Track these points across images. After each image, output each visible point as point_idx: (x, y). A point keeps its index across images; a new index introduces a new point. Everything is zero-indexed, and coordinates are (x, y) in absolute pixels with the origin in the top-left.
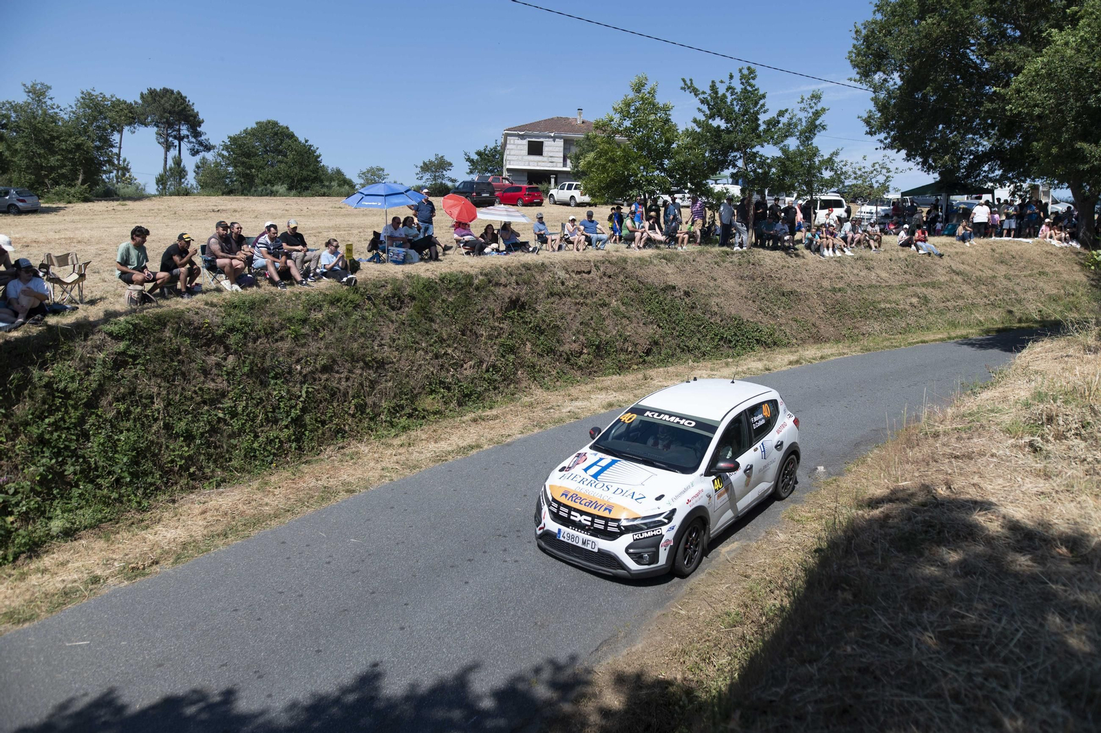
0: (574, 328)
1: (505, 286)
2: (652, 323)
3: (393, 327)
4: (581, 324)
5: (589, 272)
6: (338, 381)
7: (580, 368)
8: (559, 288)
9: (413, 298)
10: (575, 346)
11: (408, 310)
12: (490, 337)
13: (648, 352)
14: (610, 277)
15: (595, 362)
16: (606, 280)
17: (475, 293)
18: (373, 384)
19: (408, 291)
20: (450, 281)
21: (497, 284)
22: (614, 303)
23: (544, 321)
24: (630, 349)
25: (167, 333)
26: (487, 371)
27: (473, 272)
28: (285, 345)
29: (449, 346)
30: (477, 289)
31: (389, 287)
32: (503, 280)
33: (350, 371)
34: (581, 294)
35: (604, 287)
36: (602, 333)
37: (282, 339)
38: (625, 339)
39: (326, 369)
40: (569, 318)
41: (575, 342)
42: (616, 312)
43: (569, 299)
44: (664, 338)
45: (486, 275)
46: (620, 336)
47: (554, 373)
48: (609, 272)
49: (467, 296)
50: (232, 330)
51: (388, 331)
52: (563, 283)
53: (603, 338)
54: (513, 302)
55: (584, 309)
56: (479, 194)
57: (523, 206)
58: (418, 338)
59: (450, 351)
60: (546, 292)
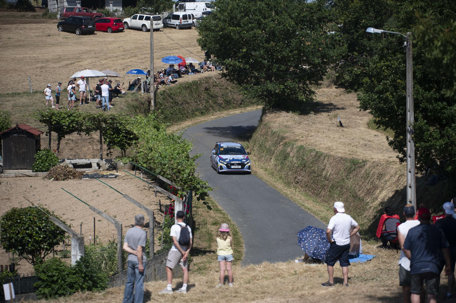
0: (220, 96)
1: (203, 84)
2: (241, 94)
4: (222, 95)
5: (221, 79)
6: (184, 106)
7: (223, 108)
8: (215, 84)
9: (188, 87)
10: (221, 102)
11: (188, 90)
12: (203, 98)
13: (241, 104)
15: (227, 106)
16: (226, 81)
18: (189, 107)
19: (187, 86)
20: (194, 83)
22: (230, 88)
23: (213, 94)
24: (236, 103)
26: (204, 107)
30: (199, 85)
31: (184, 84)
32: (203, 82)
33: (185, 104)
34: (221, 86)
35: (226, 83)
38: (234, 99)
40: (219, 93)
41: (221, 100)
42: (231, 91)
43: (218, 87)
44: (245, 99)
47: (217, 109)
49: (197, 86)
51: (187, 95)
52: (216, 82)
53: (228, 99)
54: (206, 88)
55: (222, 90)
56: (86, 26)
57: (112, 33)
58: (192, 98)
59: (197, 101)
60: (212, 85)
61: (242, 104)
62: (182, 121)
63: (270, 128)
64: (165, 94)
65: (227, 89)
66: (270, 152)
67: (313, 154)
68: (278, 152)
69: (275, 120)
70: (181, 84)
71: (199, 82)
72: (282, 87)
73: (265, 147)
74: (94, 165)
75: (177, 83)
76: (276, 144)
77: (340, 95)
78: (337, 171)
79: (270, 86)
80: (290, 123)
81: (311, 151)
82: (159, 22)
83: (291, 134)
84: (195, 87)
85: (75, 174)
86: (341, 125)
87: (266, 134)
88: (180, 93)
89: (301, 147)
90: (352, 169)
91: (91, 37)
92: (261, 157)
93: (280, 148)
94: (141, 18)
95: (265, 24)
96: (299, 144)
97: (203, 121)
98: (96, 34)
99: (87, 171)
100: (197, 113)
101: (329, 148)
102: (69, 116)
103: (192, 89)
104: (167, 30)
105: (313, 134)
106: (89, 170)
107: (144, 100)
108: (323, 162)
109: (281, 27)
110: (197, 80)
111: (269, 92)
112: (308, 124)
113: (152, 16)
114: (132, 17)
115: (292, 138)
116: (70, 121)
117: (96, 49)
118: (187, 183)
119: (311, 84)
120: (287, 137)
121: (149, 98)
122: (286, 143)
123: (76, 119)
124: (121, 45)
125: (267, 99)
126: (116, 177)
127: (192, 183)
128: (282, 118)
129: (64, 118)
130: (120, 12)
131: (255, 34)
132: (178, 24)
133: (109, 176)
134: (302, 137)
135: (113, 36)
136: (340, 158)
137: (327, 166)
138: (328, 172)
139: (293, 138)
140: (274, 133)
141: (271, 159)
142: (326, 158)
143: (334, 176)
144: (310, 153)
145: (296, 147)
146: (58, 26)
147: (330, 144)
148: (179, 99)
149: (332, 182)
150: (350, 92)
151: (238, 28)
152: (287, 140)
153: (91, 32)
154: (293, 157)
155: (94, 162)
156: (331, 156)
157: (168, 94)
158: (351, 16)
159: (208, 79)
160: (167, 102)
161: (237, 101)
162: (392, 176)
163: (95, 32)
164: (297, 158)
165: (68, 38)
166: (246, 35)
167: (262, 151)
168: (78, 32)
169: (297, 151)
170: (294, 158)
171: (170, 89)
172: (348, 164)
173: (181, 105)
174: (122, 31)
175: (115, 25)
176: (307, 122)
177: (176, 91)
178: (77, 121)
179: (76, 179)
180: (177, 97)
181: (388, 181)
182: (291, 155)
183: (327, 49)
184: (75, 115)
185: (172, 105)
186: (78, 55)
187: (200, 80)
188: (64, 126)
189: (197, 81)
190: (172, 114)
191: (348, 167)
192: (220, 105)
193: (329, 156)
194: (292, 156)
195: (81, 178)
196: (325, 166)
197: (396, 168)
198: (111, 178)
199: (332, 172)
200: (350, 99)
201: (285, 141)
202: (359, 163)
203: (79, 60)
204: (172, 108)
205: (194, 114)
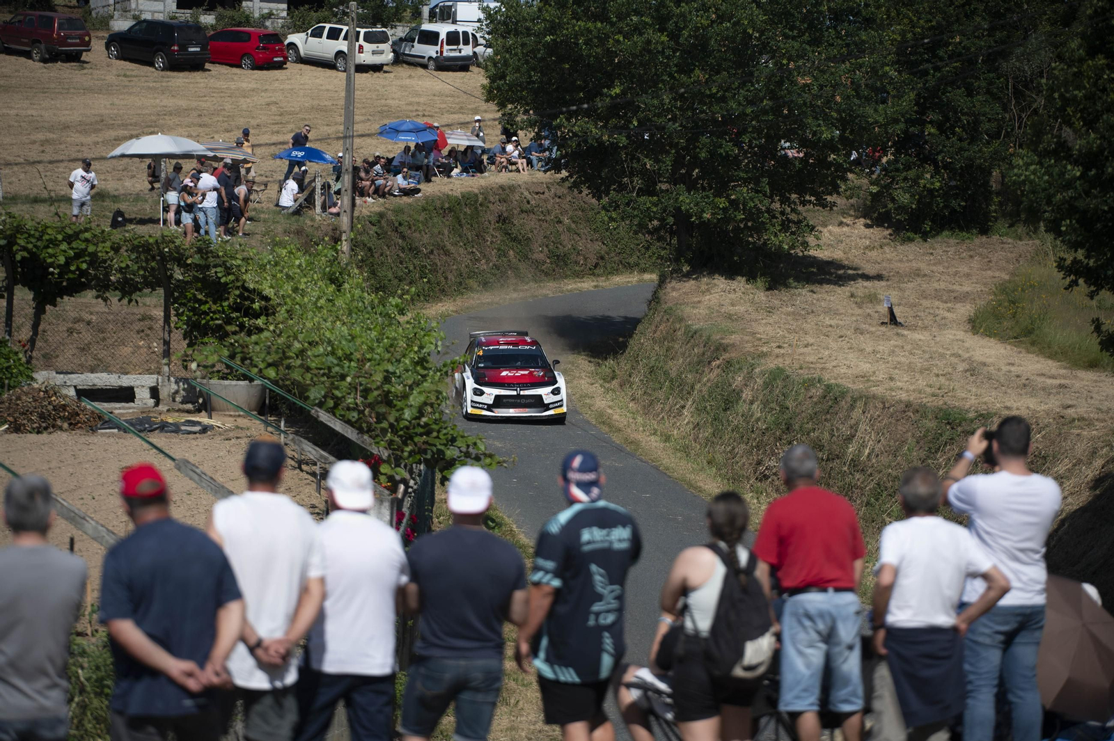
0: (540, 241)
1: (494, 203)
2: (597, 240)
3: (447, 229)
4: (545, 237)
5: (543, 193)
6: (436, 260)
7: (547, 274)
8: (526, 206)
9: (450, 209)
10: (541, 257)
11: (450, 218)
12: (492, 242)
13: (596, 266)
14: (559, 197)
15: (557, 270)
16: (558, 200)
17: (480, 208)
18: (449, 265)
19: (447, 205)
20: (466, 198)
21: (489, 202)
22: (566, 221)
23: (520, 233)
24: (582, 262)
26: (493, 268)
29: (473, 247)
30: (481, 205)
31: (438, 201)
32: (492, 199)
33: (439, 256)
34: (542, 212)
35: (557, 206)
36: (560, 247)
37: (415, 231)
38: (578, 253)
39: (432, 252)
40: (535, 232)
41: (541, 251)
42: (569, 229)
43: (534, 216)
44: (608, 254)
45: (482, 194)
46: (574, 249)
47: (530, 276)
48: (559, 193)
49: (476, 208)
50: (400, 224)
51: (446, 231)
52: (528, 202)
53: (561, 251)
54: (499, 216)
55: (545, 225)
56: (183, 48)
57: (253, 69)
58: (458, 239)
59: (474, 250)
60: (518, 209)
61: (598, 267)
62: (427, 301)
63: (681, 320)
64: (383, 223)
65: (560, 222)
66: (681, 388)
67: (817, 392)
68: (705, 389)
69: (696, 300)
70: (430, 200)
71: (481, 198)
72: (722, 202)
73: (666, 373)
74: (143, 396)
75: (420, 195)
76: (702, 363)
77: (881, 247)
78: (892, 443)
79: (686, 200)
80: (740, 309)
81: (809, 383)
82: (382, 46)
83: (747, 338)
84: (469, 211)
85: (78, 415)
86: (893, 320)
87: (670, 336)
88: (425, 223)
89: (778, 374)
90: (944, 438)
91: (197, 76)
92: (651, 403)
93: (712, 375)
94: (334, 34)
95: (682, 15)
96: (771, 364)
97: (488, 304)
98: (210, 70)
99: (120, 410)
100: (472, 283)
101: (864, 377)
102: (69, 239)
103: (462, 216)
104: (403, 71)
105: (811, 340)
106: (124, 408)
107: (320, 233)
108: (848, 417)
109: (727, 29)
110: (476, 191)
111: (682, 218)
112: (793, 313)
113: (362, 31)
114: (309, 31)
115: (749, 347)
116: (71, 253)
117: (204, 105)
118: (411, 438)
119: (804, 203)
120: (733, 345)
121: (335, 229)
122: (729, 363)
123: (91, 249)
124: (273, 99)
125: (675, 241)
126: (205, 429)
127: (431, 441)
128: (717, 296)
129: (53, 243)
130: (280, 21)
131: (649, 42)
132: (434, 55)
133: (183, 428)
134: (779, 347)
135: (254, 77)
136: (903, 406)
137: (862, 427)
138: (864, 446)
139: (752, 350)
140: (692, 335)
141: (683, 407)
142: (860, 404)
143: (884, 459)
144: (807, 389)
145: (763, 373)
146: (108, 47)
147: (865, 367)
148: (423, 240)
149: (877, 477)
150: (911, 240)
151: (599, 25)
152: (733, 355)
153: (195, 65)
154: (752, 403)
155: (141, 383)
156: (874, 397)
157: (390, 223)
158: (921, 22)
159: (505, 192)
160: (389, 247)
161: (586, 259)
162: (1079, 462)
163: (207, 66)
164: (765, 404)
165: (131, 76)
166: (624, 46)
167: (658, 386)
168: (159, 62)
169: (766, 385)
170: (755, 406)
171: (398, 211)
172: (930, 424)
173: (427, 256)
174: (280, 66)
175: (264, 48)
176: (790, 309)
177: (416, 216)
178: (94, 255)
179: (78, 431)
180: (417, 235)
181: (1068, 478)
182: (747, 394)
183: (857, 101)
184: (87, 235)
185: (402, 255)
186: (153, 118)
187: (486, 192)
188: (51, 265)
189: (476, 195)
190: (400, 281)
191: (928, 431)
192: (537, 264)
193: (867, 399)
194: (750, 397)
195: (93, 430)
196: (855, 428)
197: (1092, 439)
198: (190, 433)
199: (878, 447)
200: (911, 257)
201: (726, 356)
202: (965, 420)
203: (152, 129)
204: (401, 263)
205: (464, 285)
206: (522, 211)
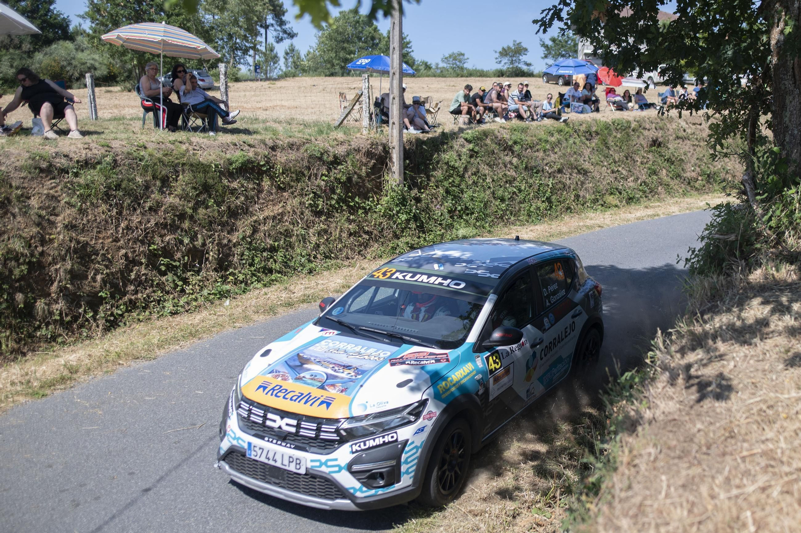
0: (693, 162)
1: (649, 130)
3: (589, 150)
4: (697, 159)
5: (701, 124)
6: (565, 178)
7: (697, 189)
8: (682, 134)
9: (597, 133)
10: (694, 174)
11: (596, 141)
12: (642, 163)
15: (707, 185)
17: (632, 133)
18: (583, 183)
19: (594, 129)
20: (618, 124)
21: (645, 129)
23: (674, 156)
25: (488, 141)
26: (641, 185)
27: (631, 119)
28: (541, 154)
29: (619, 166)
30: (633, 130)
31: (584, 125)
32: (647, 126)
33: (571, 174)
34: (697, 139)
36: (711, 167)
37: (538, 150)
38: (727, 172)
39: (560, 171)
40: (689, 155)
41: (693, 171)
43: (689, 142)
45: (638, 122)
46: (724, 169)
47: (681, 191)
49: (628, 134)
50: (515, 143)
51: (587, 152)
52: (684, 131)
53: (712, 170)
54: (654, 141)
55: (698, 149)
58: (603, 159)
59: (620, 169)
60: (674, 136)
71: (633, 125)
84: (619, 135)
100: (610, 199)
103: (610, 138)
148: (550, 159)
161: (734, 176)
173: (552, 175)
177: (545, 137)
187: (641, 121)
192: (689, 181)
204: (510, 182)
205: (601, 202)
206: (678, 138)
